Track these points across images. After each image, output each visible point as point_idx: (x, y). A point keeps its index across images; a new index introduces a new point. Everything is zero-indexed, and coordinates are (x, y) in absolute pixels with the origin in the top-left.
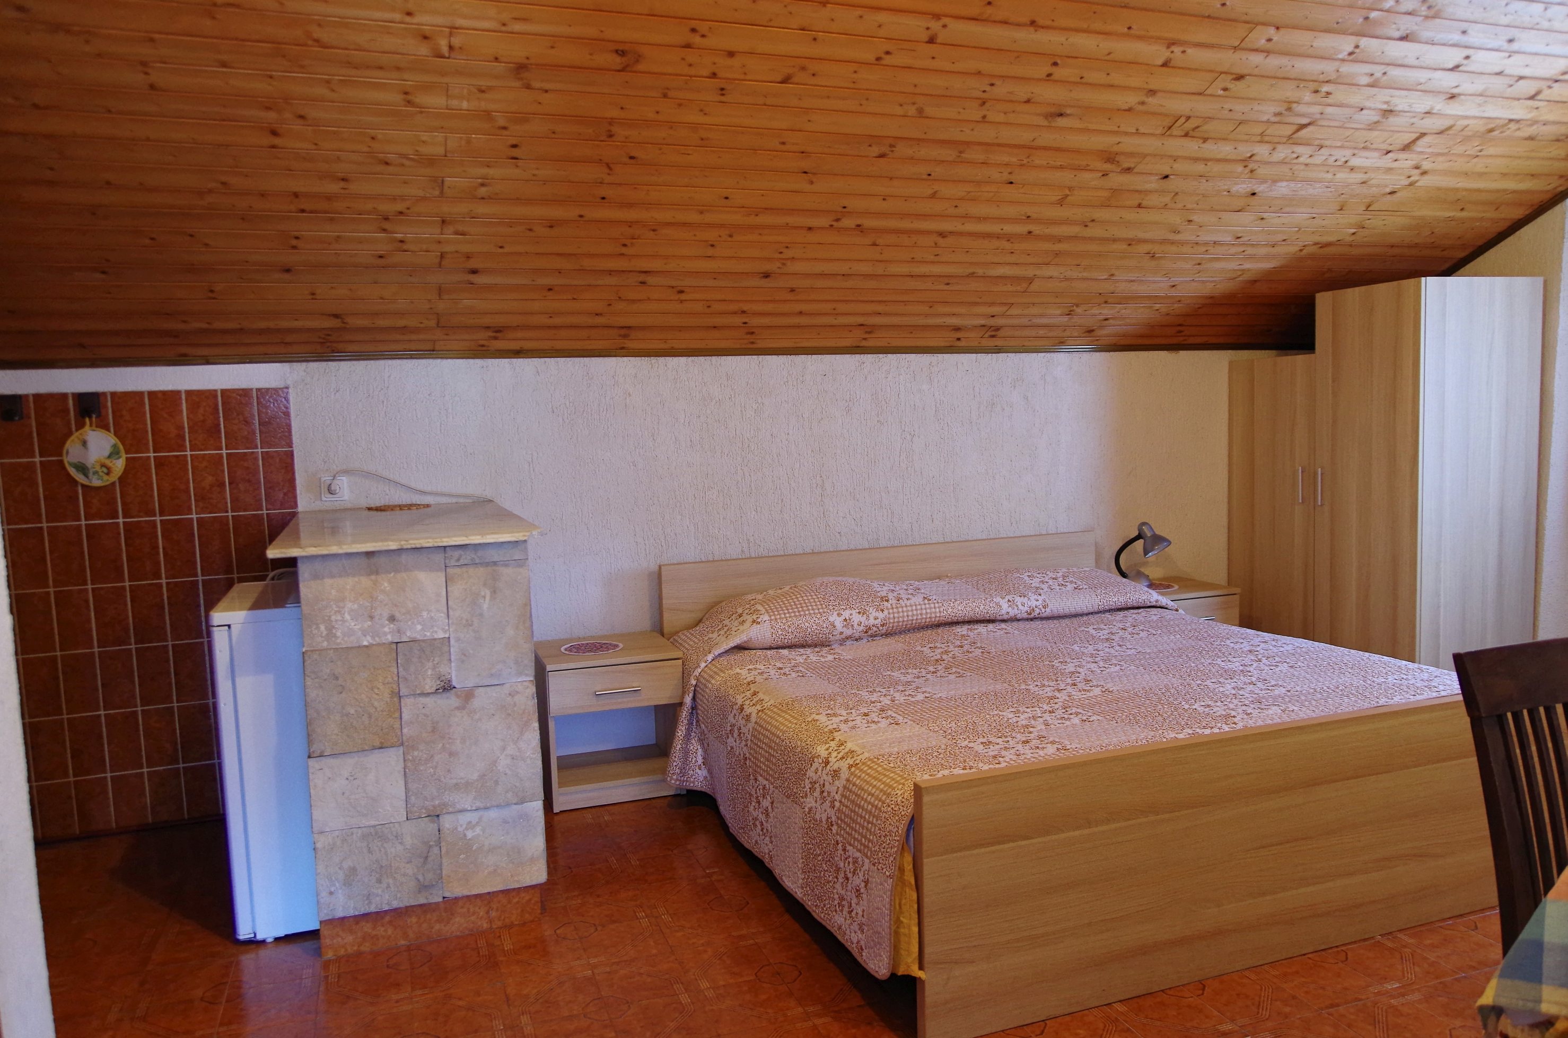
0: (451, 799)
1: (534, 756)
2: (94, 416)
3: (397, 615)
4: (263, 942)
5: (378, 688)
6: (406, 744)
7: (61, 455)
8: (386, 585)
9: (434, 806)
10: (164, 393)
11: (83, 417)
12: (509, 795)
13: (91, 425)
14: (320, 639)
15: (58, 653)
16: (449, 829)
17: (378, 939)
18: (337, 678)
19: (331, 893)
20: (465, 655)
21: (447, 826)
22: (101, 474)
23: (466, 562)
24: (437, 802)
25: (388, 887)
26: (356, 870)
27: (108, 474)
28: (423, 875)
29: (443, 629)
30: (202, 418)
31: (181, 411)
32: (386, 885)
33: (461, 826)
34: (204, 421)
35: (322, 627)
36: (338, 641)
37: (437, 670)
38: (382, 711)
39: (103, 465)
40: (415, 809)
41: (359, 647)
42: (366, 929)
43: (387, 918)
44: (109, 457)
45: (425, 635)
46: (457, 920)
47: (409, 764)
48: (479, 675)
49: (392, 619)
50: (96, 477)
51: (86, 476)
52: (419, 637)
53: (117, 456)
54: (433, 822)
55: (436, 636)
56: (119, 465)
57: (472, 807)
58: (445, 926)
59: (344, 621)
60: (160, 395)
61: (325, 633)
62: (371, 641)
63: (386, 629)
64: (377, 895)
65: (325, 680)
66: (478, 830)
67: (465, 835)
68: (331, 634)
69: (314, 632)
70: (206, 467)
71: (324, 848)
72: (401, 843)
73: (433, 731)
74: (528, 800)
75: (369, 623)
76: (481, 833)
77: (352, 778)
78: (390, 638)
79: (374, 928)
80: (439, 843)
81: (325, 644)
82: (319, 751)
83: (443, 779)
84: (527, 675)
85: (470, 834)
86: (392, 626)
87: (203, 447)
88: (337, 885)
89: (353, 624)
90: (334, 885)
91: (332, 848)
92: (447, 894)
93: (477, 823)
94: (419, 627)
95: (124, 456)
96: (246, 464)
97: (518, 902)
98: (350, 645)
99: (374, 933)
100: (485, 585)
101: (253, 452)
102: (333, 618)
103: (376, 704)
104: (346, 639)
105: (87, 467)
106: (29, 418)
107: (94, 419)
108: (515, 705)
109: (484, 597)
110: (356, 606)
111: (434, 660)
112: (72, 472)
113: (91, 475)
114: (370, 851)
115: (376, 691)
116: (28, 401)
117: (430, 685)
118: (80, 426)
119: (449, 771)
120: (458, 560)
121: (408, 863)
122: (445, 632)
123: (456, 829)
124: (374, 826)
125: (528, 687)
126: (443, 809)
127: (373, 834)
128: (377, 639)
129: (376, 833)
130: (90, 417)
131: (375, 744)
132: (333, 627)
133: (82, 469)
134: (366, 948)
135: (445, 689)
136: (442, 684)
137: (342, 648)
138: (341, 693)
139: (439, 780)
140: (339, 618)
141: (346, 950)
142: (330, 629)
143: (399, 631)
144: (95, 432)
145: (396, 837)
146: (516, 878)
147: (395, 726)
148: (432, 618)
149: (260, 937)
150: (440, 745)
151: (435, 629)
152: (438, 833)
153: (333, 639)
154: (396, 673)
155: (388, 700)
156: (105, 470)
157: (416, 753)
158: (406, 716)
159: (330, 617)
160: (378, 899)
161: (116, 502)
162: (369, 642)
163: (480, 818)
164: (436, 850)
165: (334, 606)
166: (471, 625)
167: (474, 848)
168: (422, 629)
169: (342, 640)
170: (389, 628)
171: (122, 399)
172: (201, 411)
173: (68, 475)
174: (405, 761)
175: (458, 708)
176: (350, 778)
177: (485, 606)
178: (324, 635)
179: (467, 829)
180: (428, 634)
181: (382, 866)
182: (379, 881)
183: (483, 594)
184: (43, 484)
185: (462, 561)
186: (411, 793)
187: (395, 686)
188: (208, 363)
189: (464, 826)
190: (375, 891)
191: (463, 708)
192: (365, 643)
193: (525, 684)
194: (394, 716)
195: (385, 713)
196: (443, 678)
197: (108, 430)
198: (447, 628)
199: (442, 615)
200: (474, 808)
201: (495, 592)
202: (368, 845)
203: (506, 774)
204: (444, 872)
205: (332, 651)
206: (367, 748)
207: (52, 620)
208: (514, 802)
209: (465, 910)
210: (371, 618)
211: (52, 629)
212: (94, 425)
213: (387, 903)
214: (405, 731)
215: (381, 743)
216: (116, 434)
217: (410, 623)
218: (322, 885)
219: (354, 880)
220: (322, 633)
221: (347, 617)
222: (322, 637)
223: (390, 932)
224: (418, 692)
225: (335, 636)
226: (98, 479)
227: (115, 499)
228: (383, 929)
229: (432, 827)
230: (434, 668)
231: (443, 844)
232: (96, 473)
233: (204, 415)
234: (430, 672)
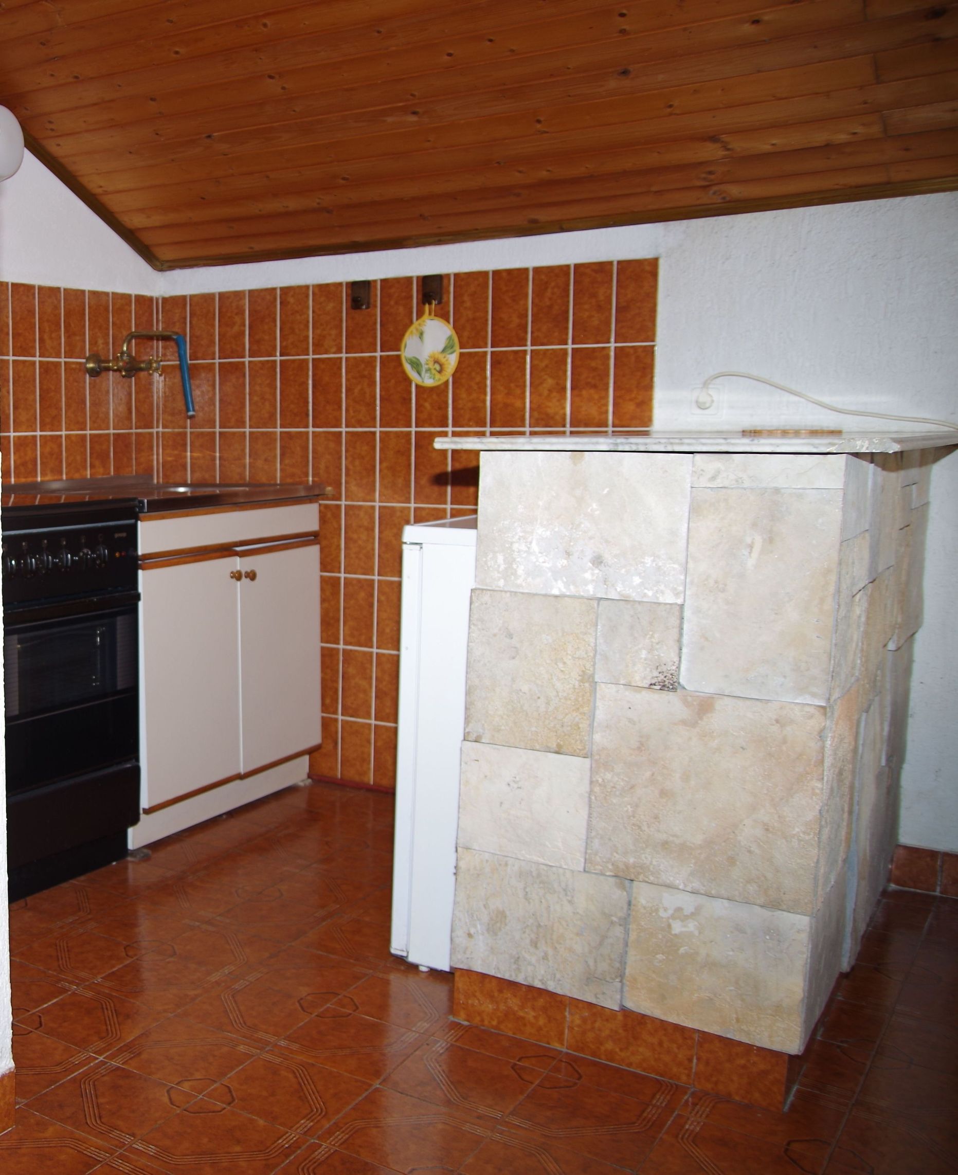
0: (655, 863)
1: (807, 838)
2: (434, 302)
3: (607, 557)
4: (414, 967)
5: (565, 663)
6: (597, 757)
7: (399, 350)
8: (594, 506)
9: (627, 866)
10: (509, 272)
11: (424, 304)
12: (752, 888)
13: (430, 314)
14: (496, 575)
15: (376, 578)
16: (645, 908)
17: (525, 1025)
18: (510, 636)
19: (470, 935)
20: (707, 639)
21: (643, 901)
22: (434, 372)
23: (726, 483)
24: (632, 860)
25: (545, 957)
26: (505, 917)
27: (440, 372)
28: (595, 962)
29: (674, 589)
30: (548, 303)
31: (526, 295)
32: (542, 954)
33: (665, 910)
34: (550, 307)
35: (500, 558)
36: (519, 582)
37: (656, 653)
38: (566, 698)
39: (436, 362)
40: (598, 859)
41: (545, 595)
42: (510, 1003)
43: (541, 1002)
44: (444, 351)
45: (645, 595)
46: (641, 1049)
47: (597, 789)
48: (726, 676)
49: (598, 561)
50: (428, 375)
51: (419, 373)
52: (634, 596)
53: (452, 350)
54: (623, 888)
55: (661, 600)
56: (452, 361)
57: (685, 885)
58: (621, 1050)
59: (529, 552)
60: (504, 274)
61: (502, 567)
62: (564, 590)
63: (588, 576)
64: (530, 964)
65: (495, 635)
66: (691, 926)
67: (669, 926)
68: (511, 571)
69: (489, 564)
70: (547, 366)
71: (469, 870)
72: (570, 902)
73: (639, 748)
74: (785, 907)
75: (565, 562)
76: (696, 933)
77: (516, 786)
78: (590, 590)
79: (522, 1007)
80: (625, 922)
81: (501, 583)
82: (475, 735)
83: (645, 828)
84: (814, 695)
85: (677, 927)
86: (597, 571)
87: (545, 340)
88: (479, 926)
89: (541, 560)
90: (475, 926)
91: (478, 875)
92: (630, 1005)
93: (692, 914)
94: (637, 580)
95: (458, 350)
96: (593, 364)
97: (744, 1067)
98: (534, 591)
99: (521, 1014)
100: (754, 525)
101: (604, 348)
102: (516, 546)
103: (558, 685)
104: (530, 579)
105: (421, 363)
106: (375, 306)
107: (433, 306)
108: (784, 741)
109: (751, 547)
110: (548, 533)
111: (652, 636)
112: (408, 368)
113: (423, 373)
114: (527, 898)
115: (561, 665)
116: (375, 287)
117: (642, 674)
118: (420, 314)
119: (656, 817)
120: (713, 478)
121: (577, 934)
122: (677, 595)
123: (657, 910)
124: (538, 864)
125: (812, 717)
126: (639, 874)
127: (534, 874)
128: (572, 587)
129: (539, 875)
130: (430, 304)
131: (549, 745)
132: (514, 560)
133: (416, 364)
134: (508, 1030)
135: (663, 687)
136: (661, 677)
137: (523, 593)
138: (514, 658)
139: (640, 827)
140: (523, 548)
141: (482, 1021)
142: (510, 562)
143: (605, 581)
144: (433, 322)
145: (565, 890)
146: (744, 1027)
147: (581, 726)
148: (659, 568)
149: (412, 959)
150: (648, 774)
151: (662, 587)
152: (625, 907)
153: (513, 577)
154: (592, 645)
155: (577, 683)
156: (438, 367)
157: (608, 776)
158: (600, 715)
159: (512, 543)
160: (530, 968)
161: (447, 407)
162: (560, 590)
163: (698, 909)
164: (618, 931)
165: (519, 530)
166: (723, 591)
167: (682, 950)
168: (642, 584)
169: (524, 582)
170: (593, 574)
171: (466, 280)
172: (548, 293)
173: (404, 373)
174: (591, 782)
175: (684, 722)
176: (512, 784)
177: (751, 562)
178: (501, 570)
179: (673, 917)
180: (650, 593)
181: (539, 926)
182: (534, 944)
183: (749, 540)
184: (381, 383)
185: (719, 480)
186: (593, 834)
187: (588, 665)
188: (562, 230)
189: (670, 912)
190: (527, 956)
191: (694, 725)
192: (555, 592)
193: (807, 709)
194: (581, 710)
195: (569, 702)
196: (664, 668)
197: (448, 321)
198: (681, 588)
199: (676, 566)
200: (689, 889)
201: (771, 540)
202: (525, 888)
203: (750, 852)
204: (627, 971)
205: (508, 594)
206: (538, 747)
207: (374, 539)
208: (758, 902)
209: (655, 1041)
210: (568, 554)
211: (373, 549)
212: (433, 313)
213: (541, 981)
214: (597, 737)
215: (559, 746)
216: (454, 327)
217: (623, 571)
218: (460, 920)
219: (500, 929)
220: (499, 566)
221: (535, 547)
222: (499, 572)
223: (541, 1022)
224: (622, 682)
225: (514, 573)
226: (431, 378)
227: (446, 403)
228: (532, 1014)
229: (619, 895)
230: (651, 650)
231: (632, 926)
232: (428, 370)
233: (550, 299)
234: (644, 654)
